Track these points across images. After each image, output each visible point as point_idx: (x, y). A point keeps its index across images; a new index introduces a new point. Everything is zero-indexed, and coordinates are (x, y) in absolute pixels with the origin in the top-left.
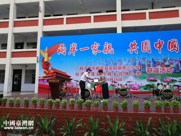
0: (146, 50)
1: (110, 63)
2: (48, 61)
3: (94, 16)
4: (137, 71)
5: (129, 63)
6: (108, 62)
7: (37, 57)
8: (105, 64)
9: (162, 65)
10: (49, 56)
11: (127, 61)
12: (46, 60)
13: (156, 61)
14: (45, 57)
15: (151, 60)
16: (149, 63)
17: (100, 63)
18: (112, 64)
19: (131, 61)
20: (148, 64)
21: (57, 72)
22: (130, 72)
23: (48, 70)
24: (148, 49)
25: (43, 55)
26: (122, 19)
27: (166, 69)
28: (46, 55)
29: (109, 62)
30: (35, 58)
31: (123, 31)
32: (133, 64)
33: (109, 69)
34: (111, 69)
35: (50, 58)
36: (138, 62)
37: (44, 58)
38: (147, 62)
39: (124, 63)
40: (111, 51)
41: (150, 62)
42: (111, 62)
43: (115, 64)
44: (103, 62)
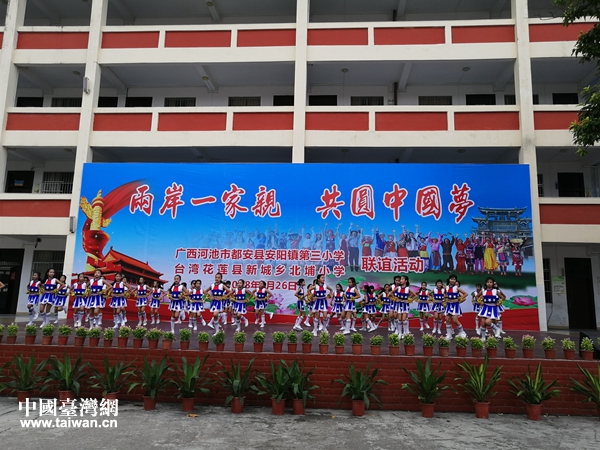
0: (362, 210)
1: (269, 242)
2: (102, 229)
3: (235, 113)
4: (337, 264)
5: (318, 244)
6: (265, 237)
7: (72, 218)
8: (257, 243)
9: (400, 250)
10: (105, 215)
11: (313, 238)
12: (94, 227)
13: (386, 239)
14: (94, 218)
15: (373, 236)
16: (367, 245)
17: (243, 241)
18: (273, 245)
19: (323, 239)
20: (364, 248)
21: (125, 259)
22: (319, 266)
23: (98, 256)
24: (366, 209)
25: (89, 214)
26: (308, 127)
27: (408, 260)
28: (95, 214)
29: (268, 239)
30: (65, 221)
31: (307, 159)
32: (328, 246)
33: (266, 257)
34: (270, 256)
35: (107, 222)
36: (341, 241)
37: (89, 221)
38: (363, 241)
39: (305, 243)
40: (274, 210)
41: (371, 243)
42: (273, 240)
43: (283, 245)
44: (252, 239)
